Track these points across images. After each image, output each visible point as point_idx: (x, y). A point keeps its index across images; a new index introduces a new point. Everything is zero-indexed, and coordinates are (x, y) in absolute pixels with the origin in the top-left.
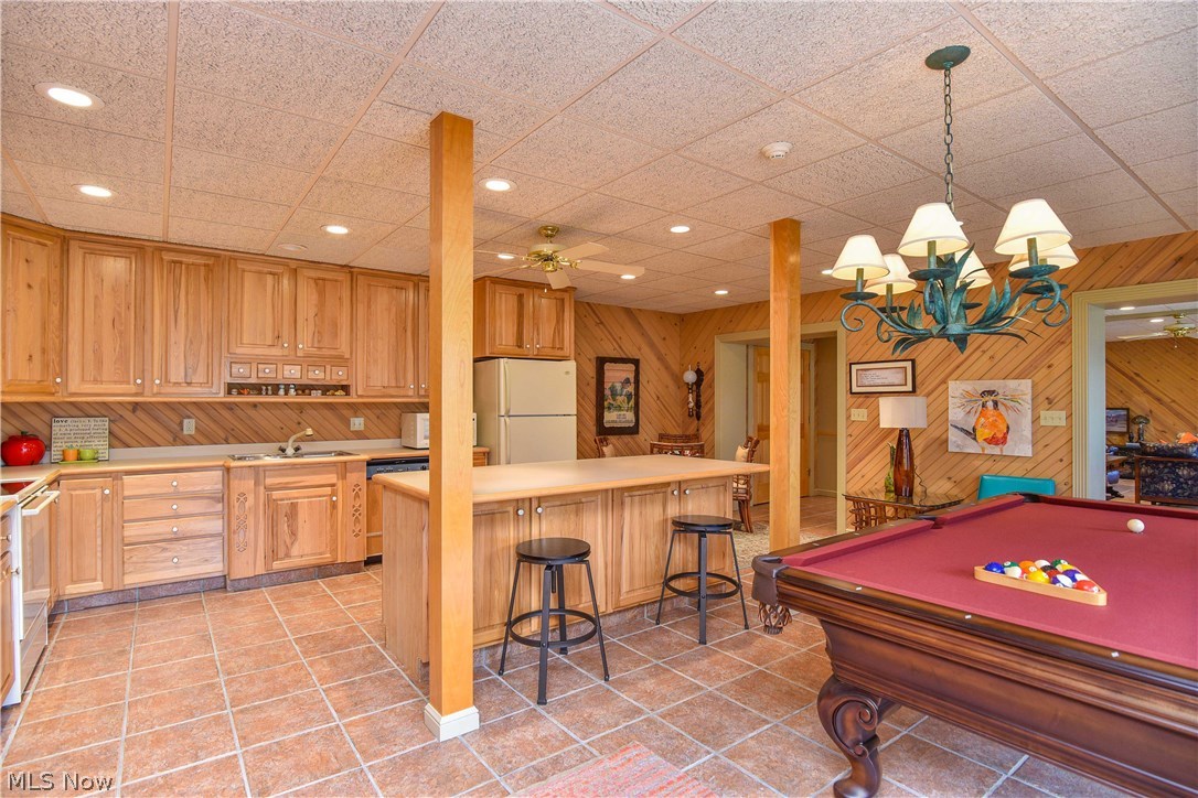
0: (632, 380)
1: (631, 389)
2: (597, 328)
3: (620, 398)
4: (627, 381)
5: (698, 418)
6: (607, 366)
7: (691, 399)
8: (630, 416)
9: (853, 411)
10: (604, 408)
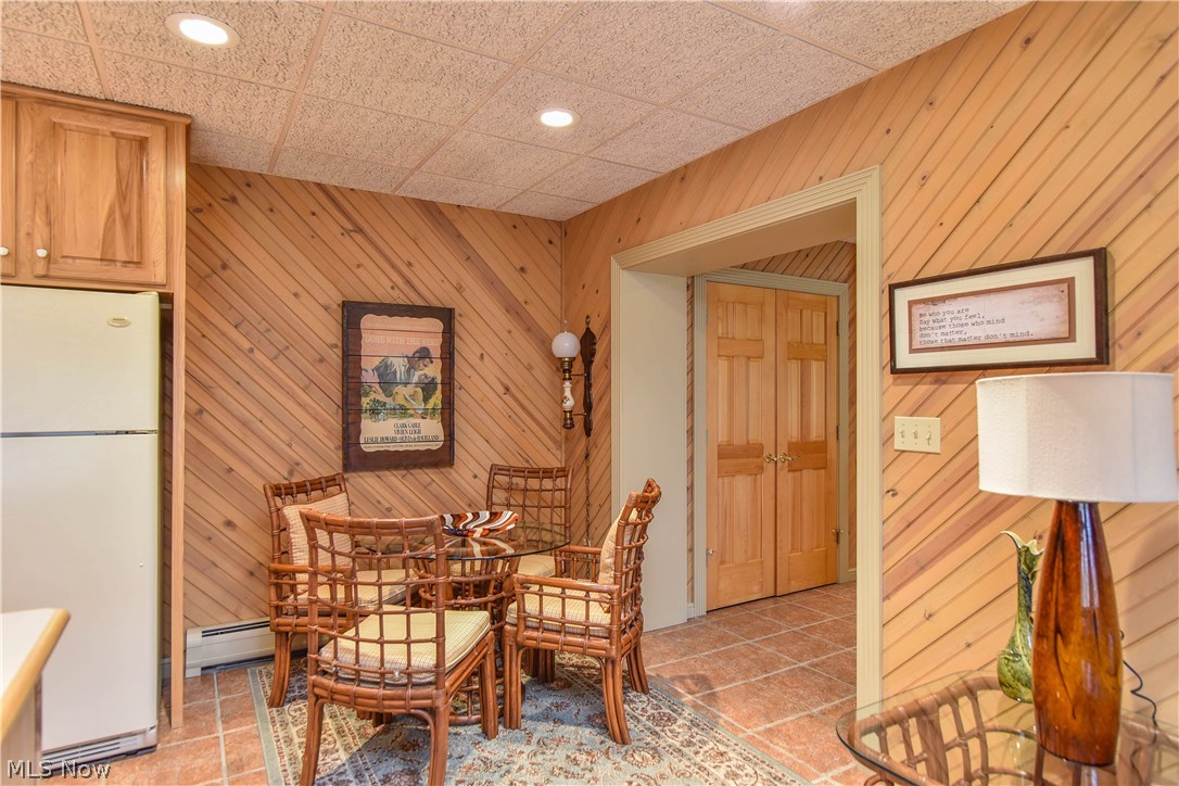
0: (436, 352)
1: (434, 370)
2: (347, 240)
3: (402, 392)
4: (423, 354)
5: (588, 430)
6: (368, 321)
7: (568, 393)
8: (432, 428)
9: (901, 422)
10: (359, 412)
